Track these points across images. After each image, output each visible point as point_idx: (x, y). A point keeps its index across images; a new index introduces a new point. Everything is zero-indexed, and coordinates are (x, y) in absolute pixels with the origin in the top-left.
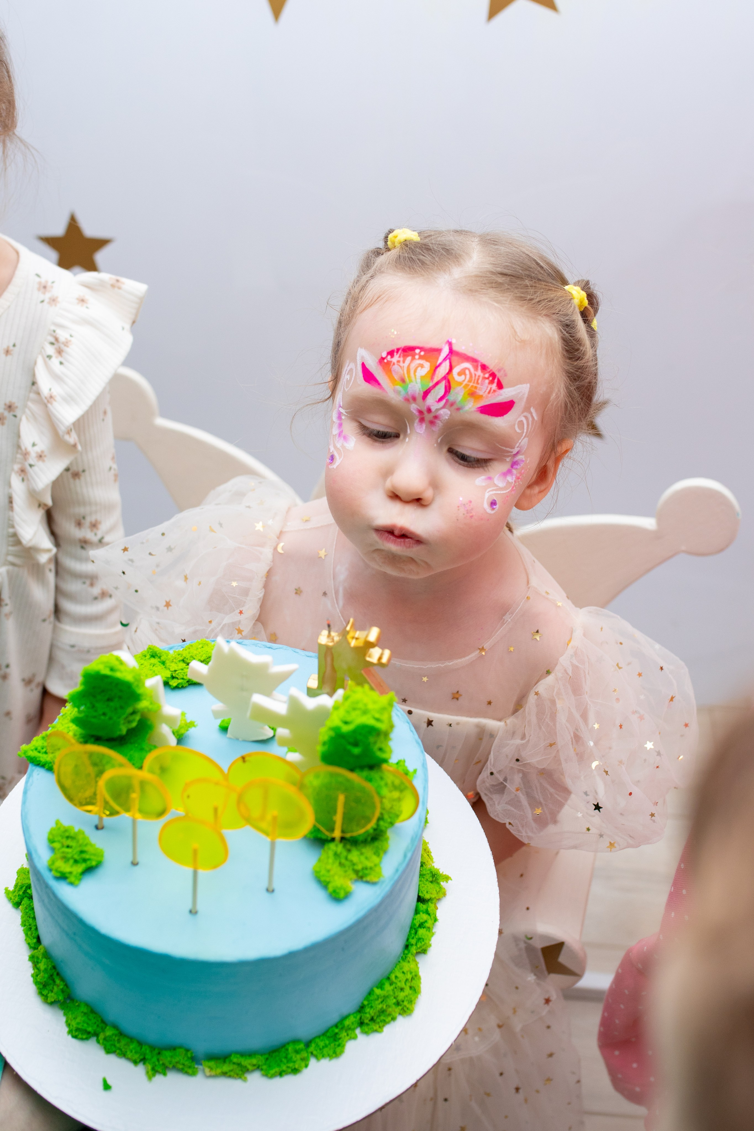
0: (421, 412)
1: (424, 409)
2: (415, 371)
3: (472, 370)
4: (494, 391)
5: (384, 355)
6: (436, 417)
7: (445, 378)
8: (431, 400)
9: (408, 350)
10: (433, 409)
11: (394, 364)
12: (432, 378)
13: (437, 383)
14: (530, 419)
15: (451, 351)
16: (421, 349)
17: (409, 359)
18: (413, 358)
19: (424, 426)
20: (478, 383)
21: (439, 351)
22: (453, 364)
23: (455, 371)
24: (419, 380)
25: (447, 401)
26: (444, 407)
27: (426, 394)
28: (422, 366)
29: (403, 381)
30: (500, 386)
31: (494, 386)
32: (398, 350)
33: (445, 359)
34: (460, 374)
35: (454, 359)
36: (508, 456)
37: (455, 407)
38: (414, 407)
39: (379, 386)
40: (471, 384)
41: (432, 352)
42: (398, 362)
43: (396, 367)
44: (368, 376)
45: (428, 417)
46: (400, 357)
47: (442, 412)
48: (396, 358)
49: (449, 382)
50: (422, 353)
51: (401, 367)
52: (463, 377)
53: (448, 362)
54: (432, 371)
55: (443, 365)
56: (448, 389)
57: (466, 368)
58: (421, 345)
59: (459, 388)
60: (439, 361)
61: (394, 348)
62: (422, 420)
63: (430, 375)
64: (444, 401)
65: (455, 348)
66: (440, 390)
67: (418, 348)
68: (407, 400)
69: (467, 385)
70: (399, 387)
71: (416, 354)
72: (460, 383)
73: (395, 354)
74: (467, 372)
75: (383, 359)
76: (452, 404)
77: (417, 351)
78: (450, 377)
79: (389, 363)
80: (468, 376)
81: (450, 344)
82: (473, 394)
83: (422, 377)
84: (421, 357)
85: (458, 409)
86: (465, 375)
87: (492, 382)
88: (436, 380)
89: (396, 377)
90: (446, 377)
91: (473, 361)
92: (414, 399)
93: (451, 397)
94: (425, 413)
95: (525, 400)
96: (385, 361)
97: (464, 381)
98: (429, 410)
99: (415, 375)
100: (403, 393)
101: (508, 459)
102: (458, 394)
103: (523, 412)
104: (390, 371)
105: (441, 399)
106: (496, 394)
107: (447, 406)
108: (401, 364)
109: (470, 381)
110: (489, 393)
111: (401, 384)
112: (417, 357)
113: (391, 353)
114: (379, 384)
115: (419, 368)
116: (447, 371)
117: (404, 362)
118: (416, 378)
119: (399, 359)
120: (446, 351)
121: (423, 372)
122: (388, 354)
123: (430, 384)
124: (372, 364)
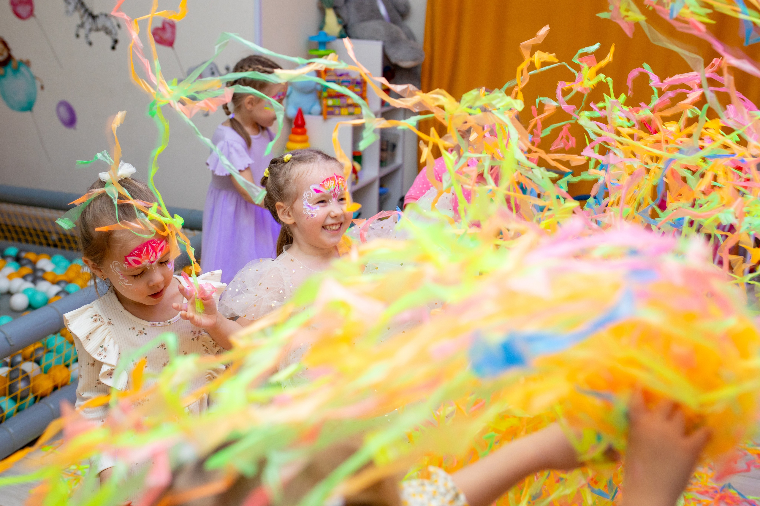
0: (334, 195)
5: (321, 183)
9: (327, 180)
10: (337, 193)
11: (325, 185)
13: (337, 186)
15: (337, 176)
16: (331, 178)
17: (329, 182)
18: (330, 181)
19: (335, 198)
21: (334, 177)
23: (339, 181)
24: (333, 186)
27: (335, 189)
28: (332, 182)
29: (329, 188)
32: (325, 181)
38: (332, 194)
39: (321, 192)
41: (332, 178)
42: (326, 183)
44: (317, 191)
45: (335, 196)
48: (325, 183)
58: (330, 177)
62: (334, 197)
64: (339, 190)
65: (337, 175)
67: (329, 178)
68: (330, 193)
70: (327, 190)
72: (341, 184)
75: (321, 185)
79: (323, 185)
81: (335, 174)
84: (331, 180)
88: (336, 185)
89: (326, 188)
90: (338, 183)
91: (341, 177)
93: (340, 188)
100: (329, 191)
104: (324, 187)
108: (327, 184)
113: (323, 182)
117: (327, 183)
121: (333, 184)
122: (322, 183)
123: (335, 186)
124: (318, 188)
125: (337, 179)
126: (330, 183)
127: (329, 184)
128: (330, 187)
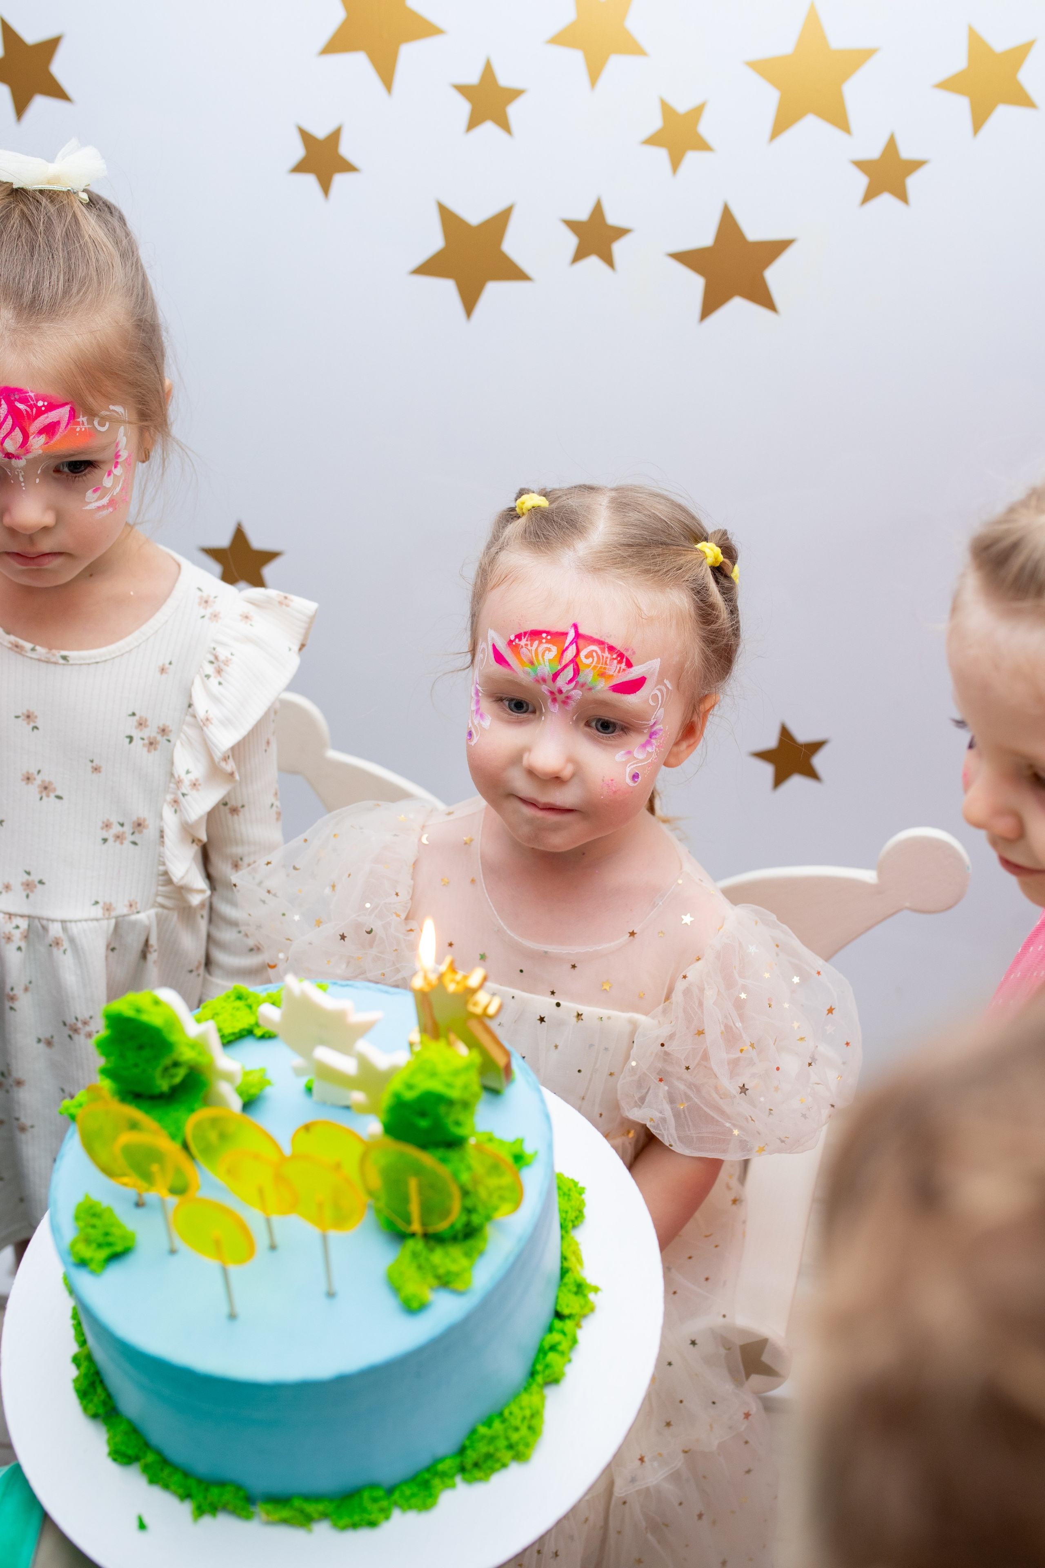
0: (552, 693)
1: (555, 690)
2: (544, 655)
3: (599, 652)
4: (624, 670)
5: (512, 638)
6: (568, 698)
7: (572, 661)
8: (561, 682)
9: (535, 634)
10: (564, 690)
11: (522, 647)
12: (560, 662)
13: (566, 667)
14: (665, 690)
15: (578, 635)
16: (548, 633)
17: (536, 642)
18: (540, 643)
19: (557, 705)
20: (606, 664)
21: (565, 634)
22: (580, 647)
23: (583, 654)
24: (547, 663)
25: (577, 683)
26: (575, 688)
27: (555, 676)
28: (549, 650)
29: (532, 663)
30: (629, 665)
31: (623, 665)
32: (525, 633)
33: (571, 643)
34: (587, 657)
35: (581, 642)
36: (645, 728)
37: (586, 687)
38: (544, 688)
39: (509, 667)
40: (600, 665)
41: (559, 636)
42: (526, 645)
43: (524, 650)
44: (499, 658)
45: (560, 697)
46: (527, 640)
47: (573, 693)
48: (523, 642)
49: (577, 664)
50: (549, 637)
51: (529, 650)
52: (590, 660)
53: (575, 644)
54: (559, 655)
55: (570, 648)
56: (577, 672)
57: (593, 651)
58: (547, 629)
59: (588, 670)
60: (566, 645)
61: (522, 631)
62: (554, 700)
63: (558, 659)
64: (574, 683)
65: (581, 631)
66: (569, 672)
67: (544, 632)
68: (537, 681)
69: (595, 667)
70: (528, 668)
71: (543, 638)
72: (589, 666)
73: (523, 637)
74: (594, 654)
75: (511, 642)
76: (583, 685)
77: (544, 635)
78: (577, 660)
80: (595, 659)
81: (575, 626)
82: (602, 675)
83: (550, 661)
84: (548, 642)
85: (590, 689)
86: (593, 657)
87: (620, 662)
88: (564, 663)
89: (525, 660)
90: (575, 662)
91: (600, 643)
92: (544, 680)
93: (580, 679)
94: (557, 693)
95: (656, 674)
96: (514, 643)
97: (592, 663)
98: (560, 692)
99: (543, 659)
100: (532, 674)
101: (645, 731)
102: (588, 676)
103: (656, 687)
104: (519, 653)
105: (570, 681)
106: (626, 672)
107: (578, 687)
108: (529, 647)
109: (598, 662)
110: (619, 672)
111: (531, 665)
112: (544, 641)
113: (519, 637)
114: (509, 665)
115: (547, 652)
116: (574, 654)
117: (531, 646)
118: (544, 661)
119: (527, 643)
120: (572, 635)
121: (551, 655)
122: (516, 637)
123: (559, 667)
124: (502, 647)
125: (574, 646)
126: (541, 649)
127: (536, 650)
128: (535, 662)
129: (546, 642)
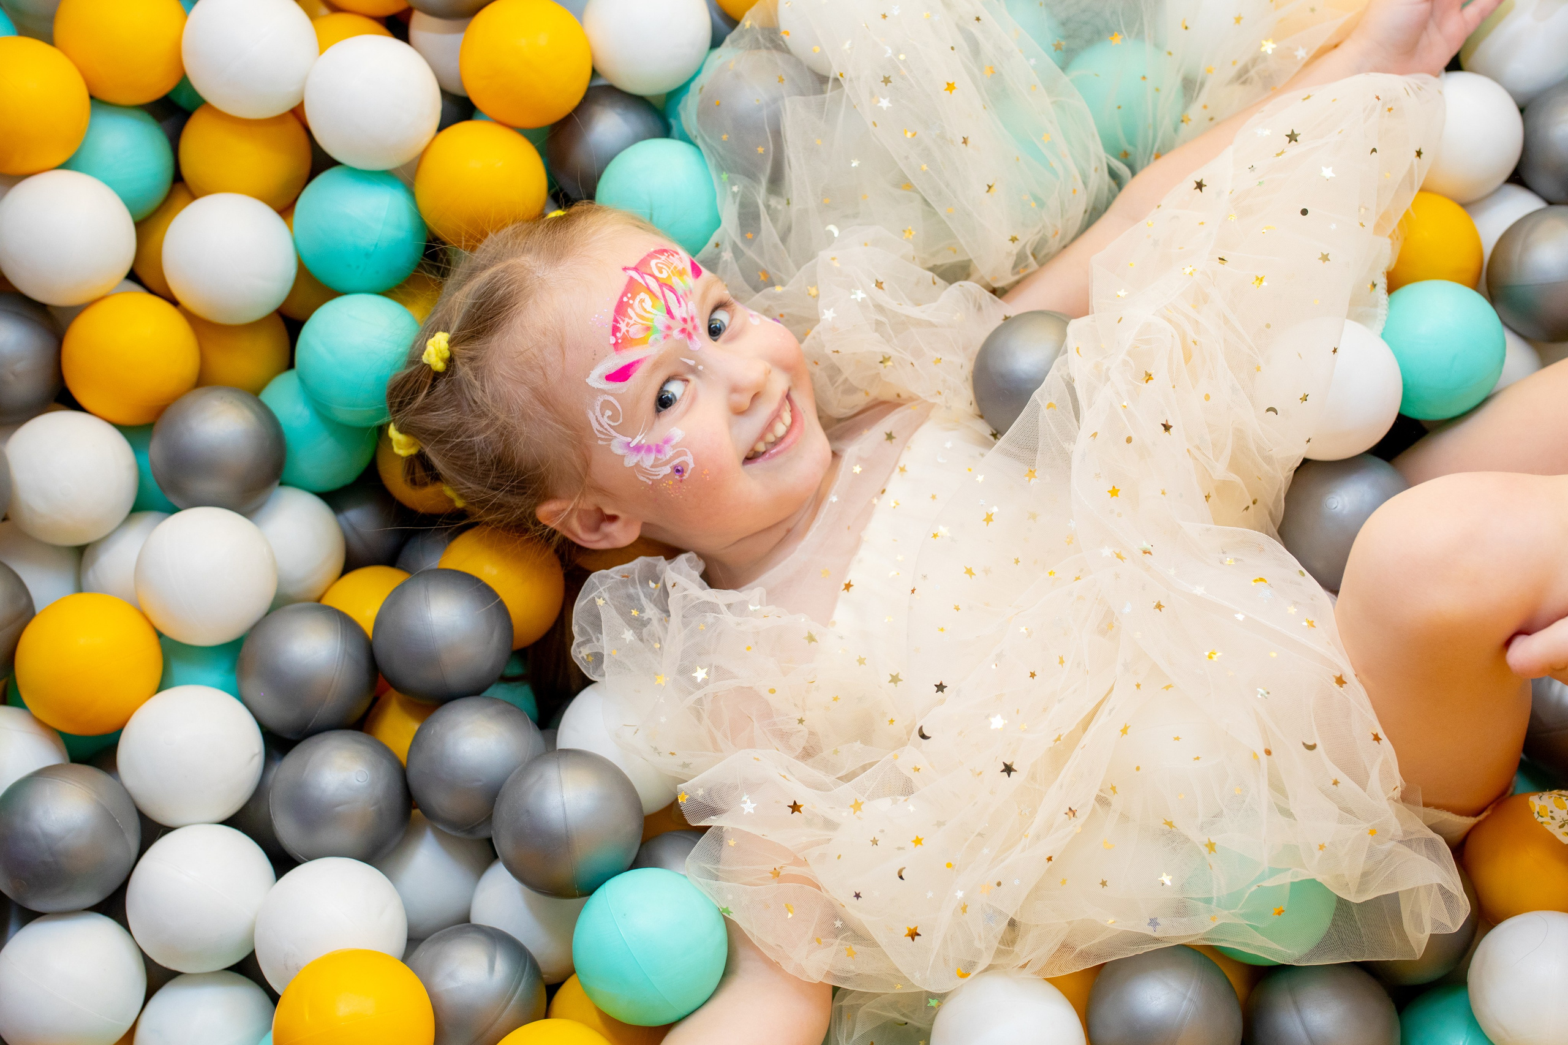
0: (683, 331)
1: (682, 325)
2: (645, 310)
3: (658, 261)
4: (680, 259)
5: (613, 340)
6: (692, 319)
7: (660, 287)
8: (676, 311)
9: (621, 309)
10: (685, 315)
11: (627, 331)
12: (657, 297)
13: (664, 296)
15: (636, 269)
17: (630, 310)
18: (631, 306)
19: (695, 337)
20: (671, 265)
21: (631, 278)
22: (649, 272)
23: (657, 273)
24: (654, 311)
25: (682, 297)
26: (687, 306)
27: (669, 312)
28: (642, 301)
29: (648, 329)
30: (676, 253)
31: (676, 256)
32: (616, 320)
33: (643, 277)
34: (661, 272)
35: (643, 269)
37: (688, 294)
38: (676, 333)
39: (640, 362)
40: (672, 268)
41: (631, 287)
42: (628, 324)
43: (632, 330)
44: (621, 374)
45: (689, 327)
46: (623, 321)
47: (689, 310)
48: (623, 326)
49: (665, 286)
50: (629, 295)
51: (634, 324)
52: (664, 270)
53: (645, 275)
54: (651, 294)
55: (648, 281)
56: (671, 290)
57: (656, 264)
58: (620, 294)
59: (672, 280)
60: (643, 283)
61: (611, 323)
62: (689, 335)
63: (654, 298)
64: (681, 299)
65: (633, 265)
66: (670, 297)
67: (622, 298)
68: (666, 337)
69: (672, 273)
70: (652, 337)
71: (628, 302)
72: (669, 277)
73: (618, 325)
74: (660, 265)
75: (616, 345)
76: (685, 296)
77: (625, 299)
78: (661, 281)
79: (624, 338)
80: (664, 267)
81: (627, 268)
82: (680, 274)
83: (653, 306)
84: (633, 298)
85: (691, 292)
86: (662, 268)
87: (673, 256)
88: (660, 295)
89: (641, 335)
90: (662, 285)
91: (649, 257)
92: (669, 328)
93: (680, 291)
96: (620, 341)
97: (668, 272)
98: (685, 320)
99: (649, 312)
100: (659, 336)
102: (678, 284)
104: (632, 339)
105: (679, 301)
107: (686, 301)
108: (631, 322)
109: (669, 268)
110: (681, 263)
111: (650, 333)
112: (631, 302)
113: (615, 330)
114: (638, 362)
115: (643, 304)
116: (655, 280)
117: (631, 318)
118: (651, 313)
119: (625, 323)
120: (633, 273)
121: (648, 303)
122: (614, 334)
124: (615, 362)
125: (647, 277)
126: (638, 311)
127: (637, 314)
128: (649, 324)
129: (634, 300)
